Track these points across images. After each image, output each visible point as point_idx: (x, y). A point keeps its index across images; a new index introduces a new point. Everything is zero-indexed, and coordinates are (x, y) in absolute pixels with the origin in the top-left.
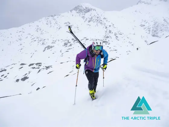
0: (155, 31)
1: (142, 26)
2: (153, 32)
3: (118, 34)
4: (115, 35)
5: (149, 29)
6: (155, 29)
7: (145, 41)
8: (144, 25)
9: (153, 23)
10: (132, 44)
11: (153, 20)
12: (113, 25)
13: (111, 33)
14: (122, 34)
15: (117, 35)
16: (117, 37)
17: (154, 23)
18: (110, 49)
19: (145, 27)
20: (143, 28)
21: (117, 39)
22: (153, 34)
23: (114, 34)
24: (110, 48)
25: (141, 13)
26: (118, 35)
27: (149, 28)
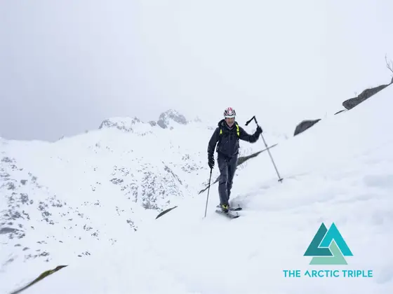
0: (150, 195)
1: (116, 181)
2: (146, 196)
3: (50, 205)
4: (42, 209)
5: (135, 190)
6: (148, 191)
7: (128, 222)
8: (122, 181)
9: (142, 175)
10: (93, 231)
11: (141, 168)
12: (35, 178)
13: (28, 202)
14: (61, 206)
15: (47, 209)
16: (47, 214)
17: (144, 176)
18: (27, 252)
19: (123, 184)
20: (119, 186)
21: (47, 220)
22: (145, 202)
23: (36, 204)
24: (26, 249)
25: (111, 150)
26: (50, 209)
27: (135, 186)
